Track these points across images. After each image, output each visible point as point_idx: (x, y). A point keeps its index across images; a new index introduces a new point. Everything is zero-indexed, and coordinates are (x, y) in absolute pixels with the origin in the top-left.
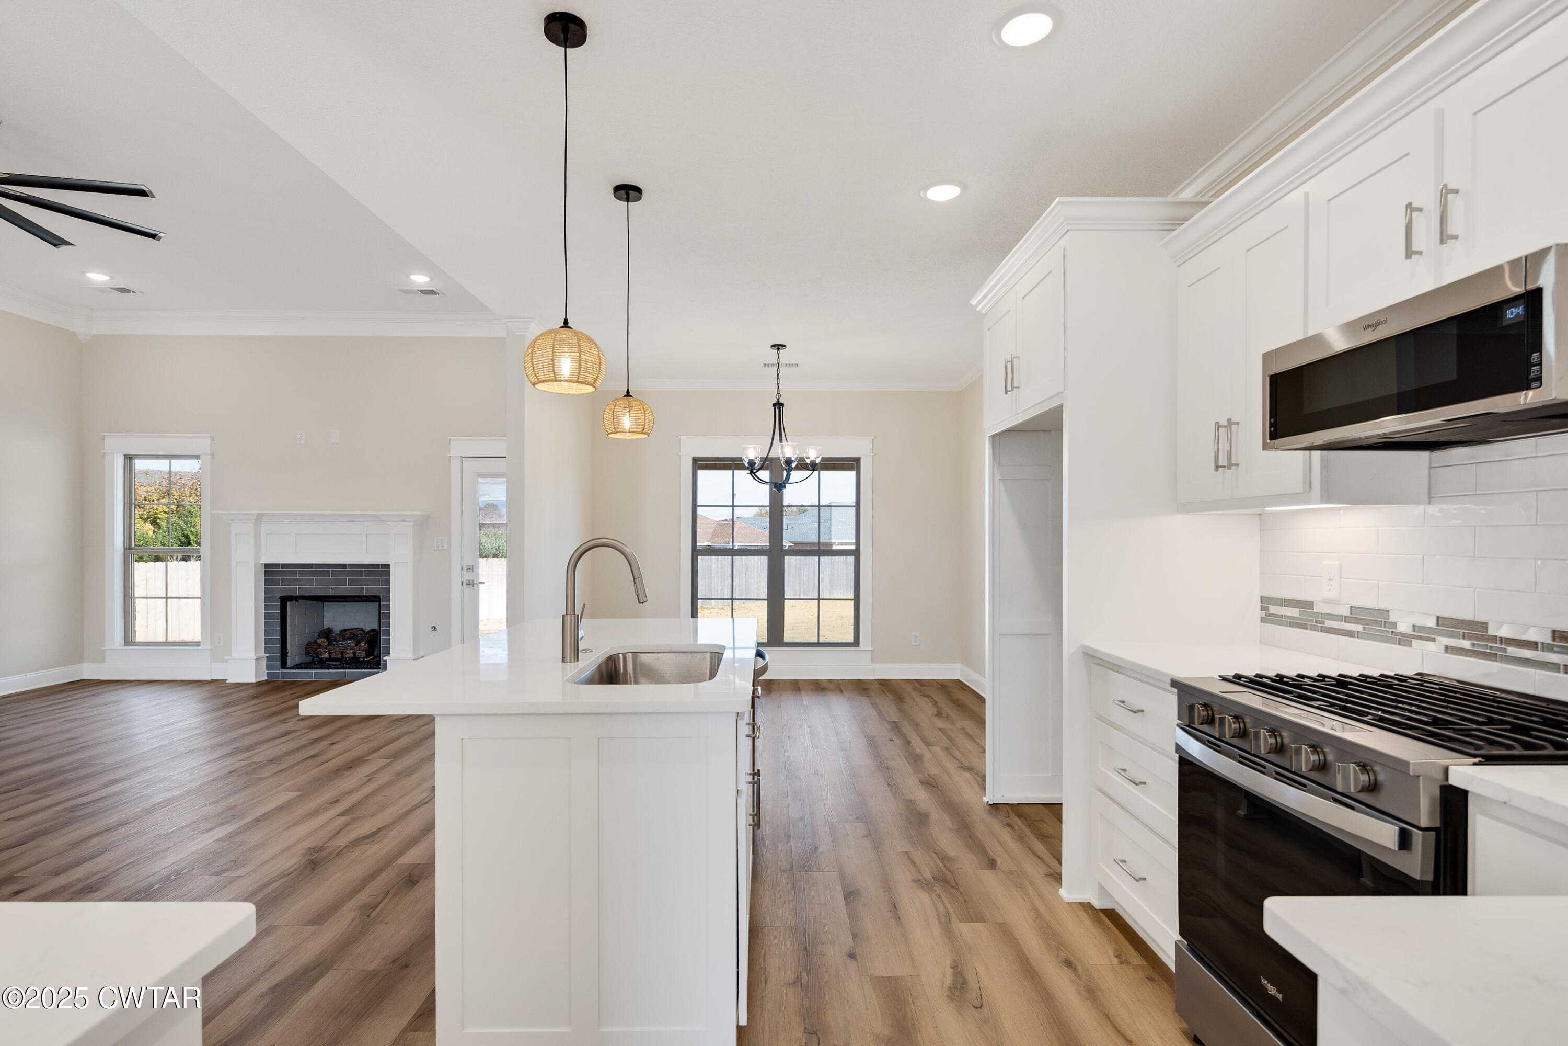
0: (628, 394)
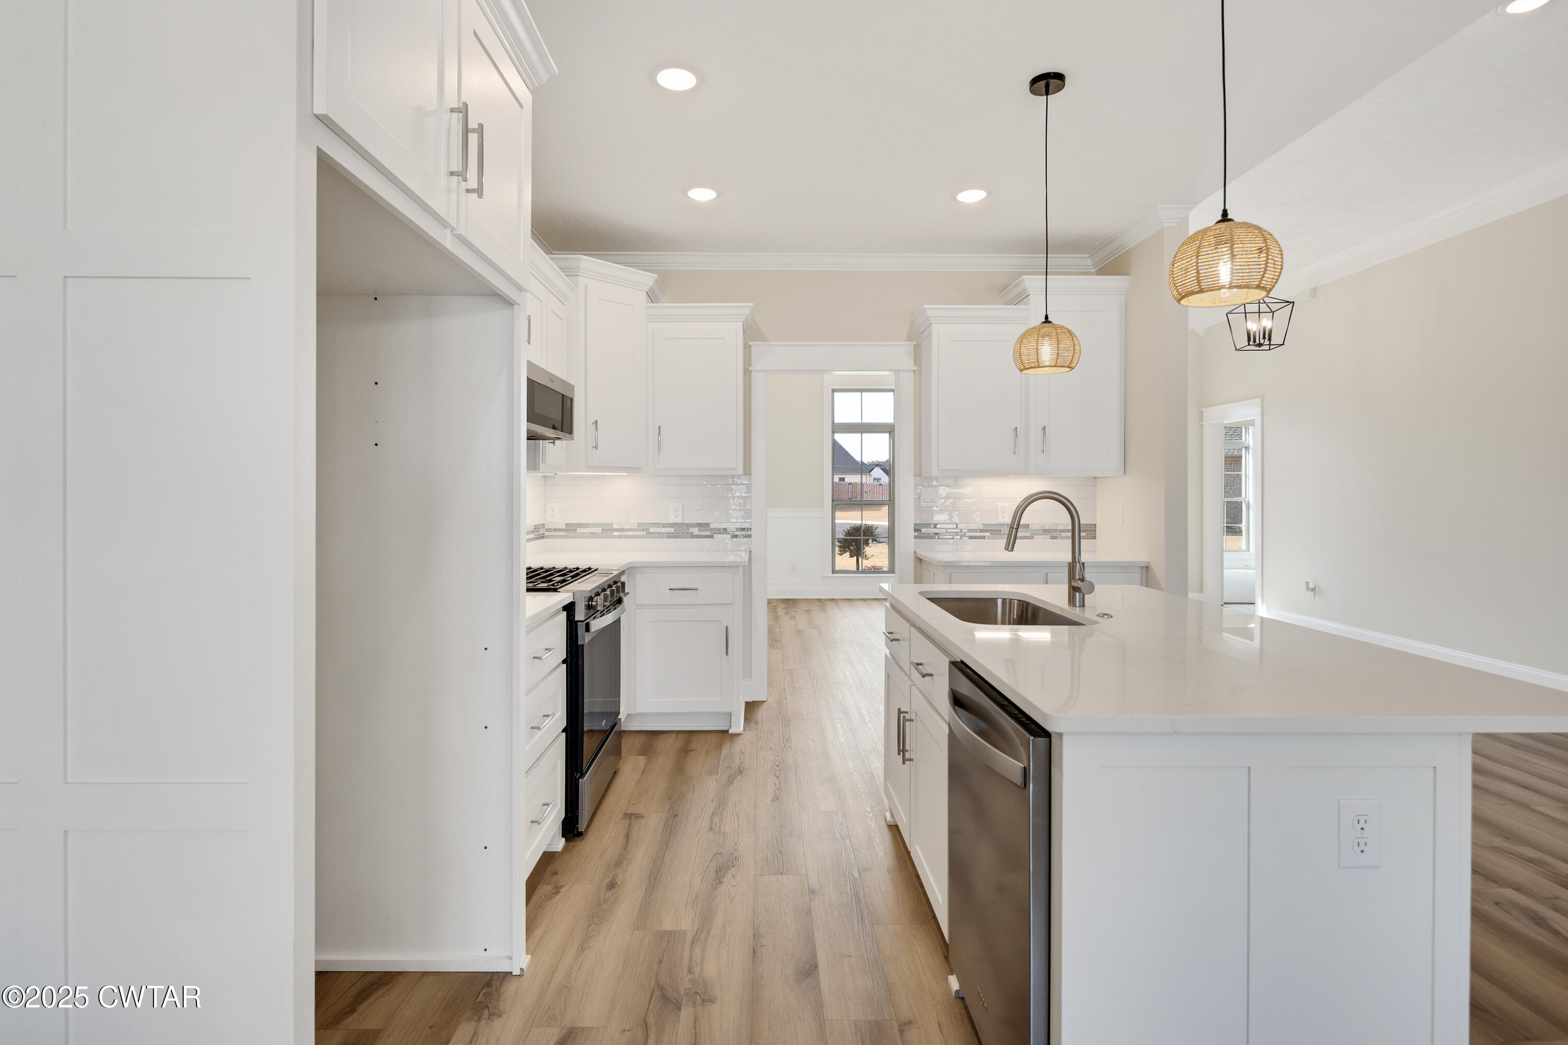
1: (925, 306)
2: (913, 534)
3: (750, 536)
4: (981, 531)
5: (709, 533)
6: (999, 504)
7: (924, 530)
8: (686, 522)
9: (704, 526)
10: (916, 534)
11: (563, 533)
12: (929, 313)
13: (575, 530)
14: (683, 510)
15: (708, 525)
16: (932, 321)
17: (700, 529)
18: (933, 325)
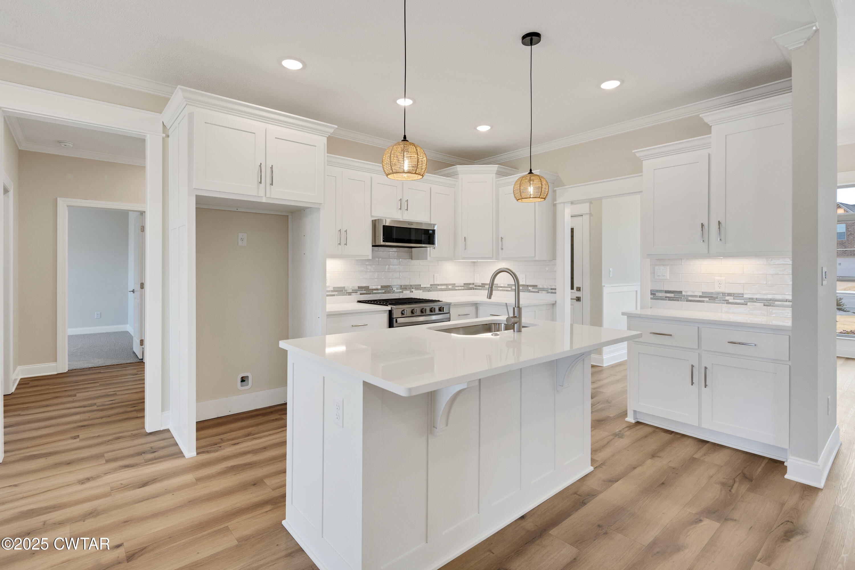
1: (633, 151)
2: (650, 296)
3: (555, 293)
4: (700, 297)
5: (537, 290)
6: (716, 278)
7: (657, 294)
8: (527, 284)
9: (534, 286)
10: (652, 296)
11: (480, 288)
12: (638, 155)
13: (485, 286)
14: (526, 278)
15: (536, 286)
16: (642, 159)
17: (533, 288)
18: (643, 161)
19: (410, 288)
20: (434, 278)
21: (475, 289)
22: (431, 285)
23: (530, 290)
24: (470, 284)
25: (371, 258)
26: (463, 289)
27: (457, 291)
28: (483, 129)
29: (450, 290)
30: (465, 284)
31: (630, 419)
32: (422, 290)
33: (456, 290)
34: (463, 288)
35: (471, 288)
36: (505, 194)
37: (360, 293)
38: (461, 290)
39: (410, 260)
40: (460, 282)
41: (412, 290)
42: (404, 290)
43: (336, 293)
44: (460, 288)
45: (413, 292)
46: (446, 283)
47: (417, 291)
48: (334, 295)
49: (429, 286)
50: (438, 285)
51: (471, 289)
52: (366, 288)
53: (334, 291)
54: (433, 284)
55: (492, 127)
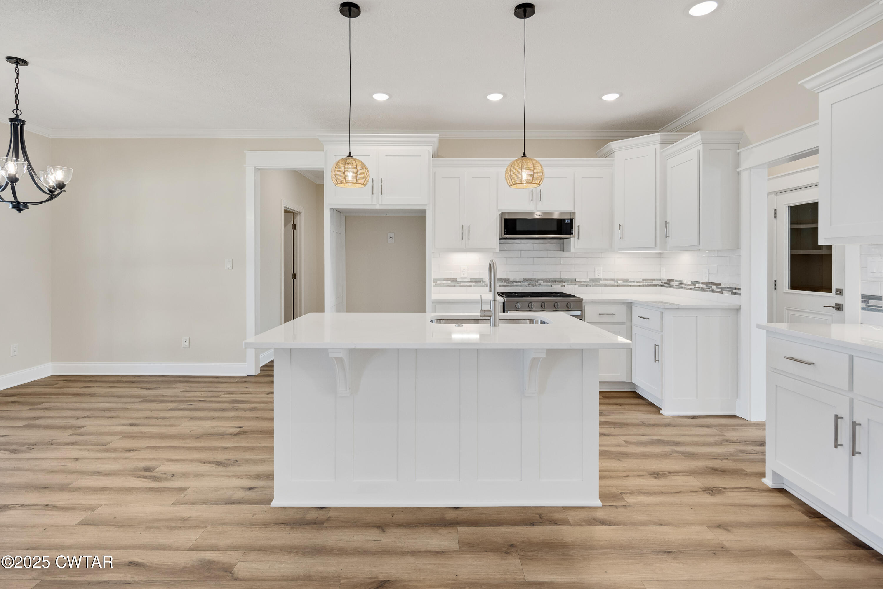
0: (350, 155)
1: (800, 83)
3: (740, 294)
5: (719, 290)
7: (869, 302)
8: (710, 281)
12: (808, 86)
14: (709, 274)
15: (720, 284)
16: (816, 92)
17: (716, 287)
18: (820, 94)
19: (561, 282)
20: (595, 271)
21: (662, 286)
22: (591, 279)
23: (713, 289)
24: (654, 280)
25: (499, 251)
26: (641, 286)
27: (631, 288)
28: (610, 97)
29: (619, 285)
30: (643, 280)
31: (768, 482)
32: (577, 284)
33: (630, 286)
34: (641, 284)
35: (655, 284)
36: (671, 168)
37: (499, 285)
38: (638, 286)
39: (562, 252)
40: (640, 277)
41: (564, 284)
42: (553, 284)
43: (474, 284)
44: (638, 284)
45: (565, 286)
46: (614, 278)
47: (570, 286)
48: (471, 286)
49: (588, 280)
50: (602, 280)
51: (656, 286)
52: (507, 280)
53: (472, 282)
54: (594, 278)
55: (621, 95)
